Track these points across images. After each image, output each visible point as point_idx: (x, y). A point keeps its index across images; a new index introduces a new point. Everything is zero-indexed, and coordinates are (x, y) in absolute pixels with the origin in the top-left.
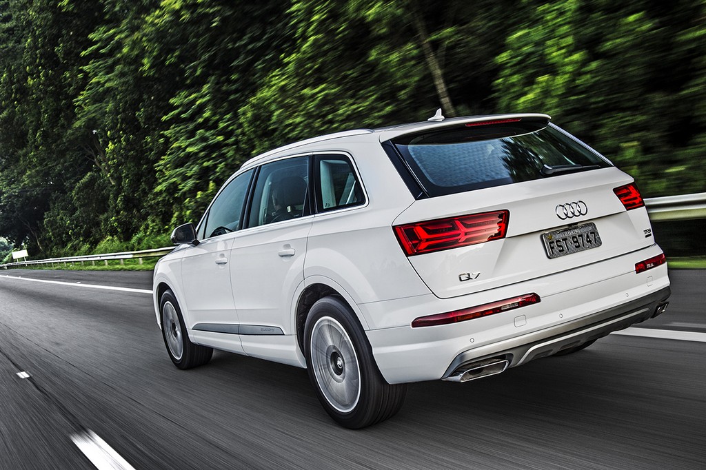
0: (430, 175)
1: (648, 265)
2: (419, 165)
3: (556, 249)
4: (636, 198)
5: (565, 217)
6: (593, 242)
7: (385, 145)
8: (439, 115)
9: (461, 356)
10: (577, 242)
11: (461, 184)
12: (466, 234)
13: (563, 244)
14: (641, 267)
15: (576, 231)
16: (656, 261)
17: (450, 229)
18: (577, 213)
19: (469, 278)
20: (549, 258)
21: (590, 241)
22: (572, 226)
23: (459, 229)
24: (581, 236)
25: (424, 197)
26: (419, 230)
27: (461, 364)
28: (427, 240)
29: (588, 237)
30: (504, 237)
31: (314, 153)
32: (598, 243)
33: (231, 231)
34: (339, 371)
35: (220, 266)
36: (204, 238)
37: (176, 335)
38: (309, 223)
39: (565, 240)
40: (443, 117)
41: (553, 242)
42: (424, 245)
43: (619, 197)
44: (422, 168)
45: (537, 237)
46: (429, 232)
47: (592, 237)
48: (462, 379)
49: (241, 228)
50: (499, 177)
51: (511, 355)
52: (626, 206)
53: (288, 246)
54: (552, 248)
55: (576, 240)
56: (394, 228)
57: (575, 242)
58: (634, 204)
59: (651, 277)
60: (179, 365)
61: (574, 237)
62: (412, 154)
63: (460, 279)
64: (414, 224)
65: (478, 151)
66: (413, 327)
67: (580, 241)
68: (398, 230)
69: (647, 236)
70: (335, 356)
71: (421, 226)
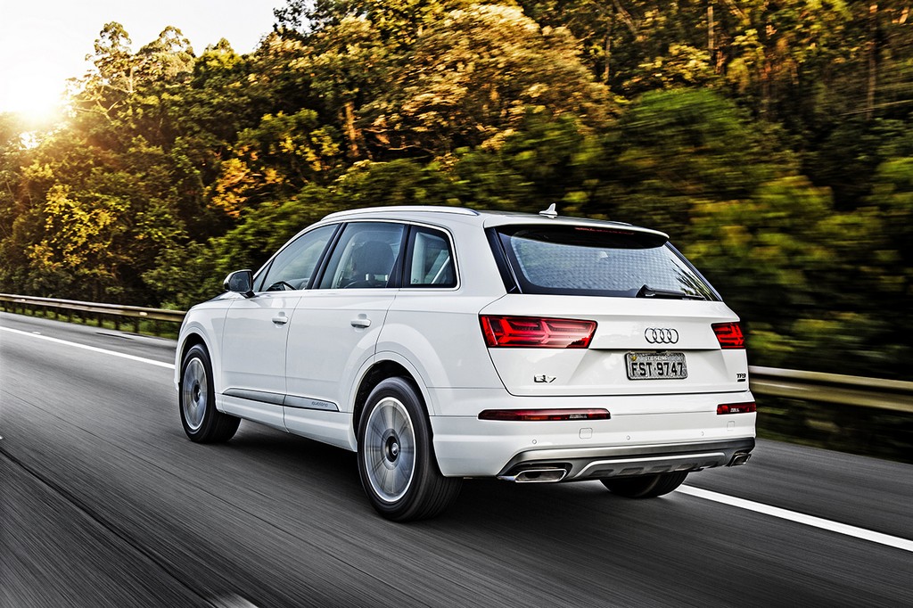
0: (528, 271)
1: (733, 410)
2: (518, 259)
3: (638, 371)
4: (736, 339)
5: (653, 341)
6: (679, 373)
7: (489, 232)
8: (552, 210)
9: (520, 455)
10: (661, 369)
11: (556, 286)
12: (549, 337)
13: (646, 368)
14: (724, 409)
15: (663, 358)
16: (743, 408)
17: (535, 329)
18: (666, 340)
19: (544, 381)
20: (629, 378)
21: (675, 371)
22: (660, 352)
23: (544, 331)
24: (667, 364)
25: (516, 292)
26: (505, 324)
27: (518, 464)
28: (510, 335)
29: (674, 366)
30: (587, 347)
31: (412, 223)
32: (683, 375)
33: (293, 289)
34: (392, 457)
35: (277, 326)
36: (260, 291)
37: (197, 399)
38: (392, 296)
39: (649, 364)
40: (556, 213)
41: (636, 364)
42: (505, 339)
43: (716, 333)
44: (520, 263)
45: (621, 356)
46: (514, 327)
47: (678, 368)
48: (517, 479)
49: (310, 287)
50: (596, 288)
51: (571, 465)
52: (722, 344)
53: (363, 316)
54: (634, 369)
55: (660, 367)
56: (481, 317)
57: (659, 369)
58: (733, 344)
59: (734, 423)
60: (194, 438)
61: (658, 364)
62: (513, 246)
63: (535, 379)
64: (500, 317)
65: (581, 257)
66: (479, 418)
67: (665, 368)
68: (484, 319)
69: (739, 381)
70: (391, 441)
71: (508, 320)
